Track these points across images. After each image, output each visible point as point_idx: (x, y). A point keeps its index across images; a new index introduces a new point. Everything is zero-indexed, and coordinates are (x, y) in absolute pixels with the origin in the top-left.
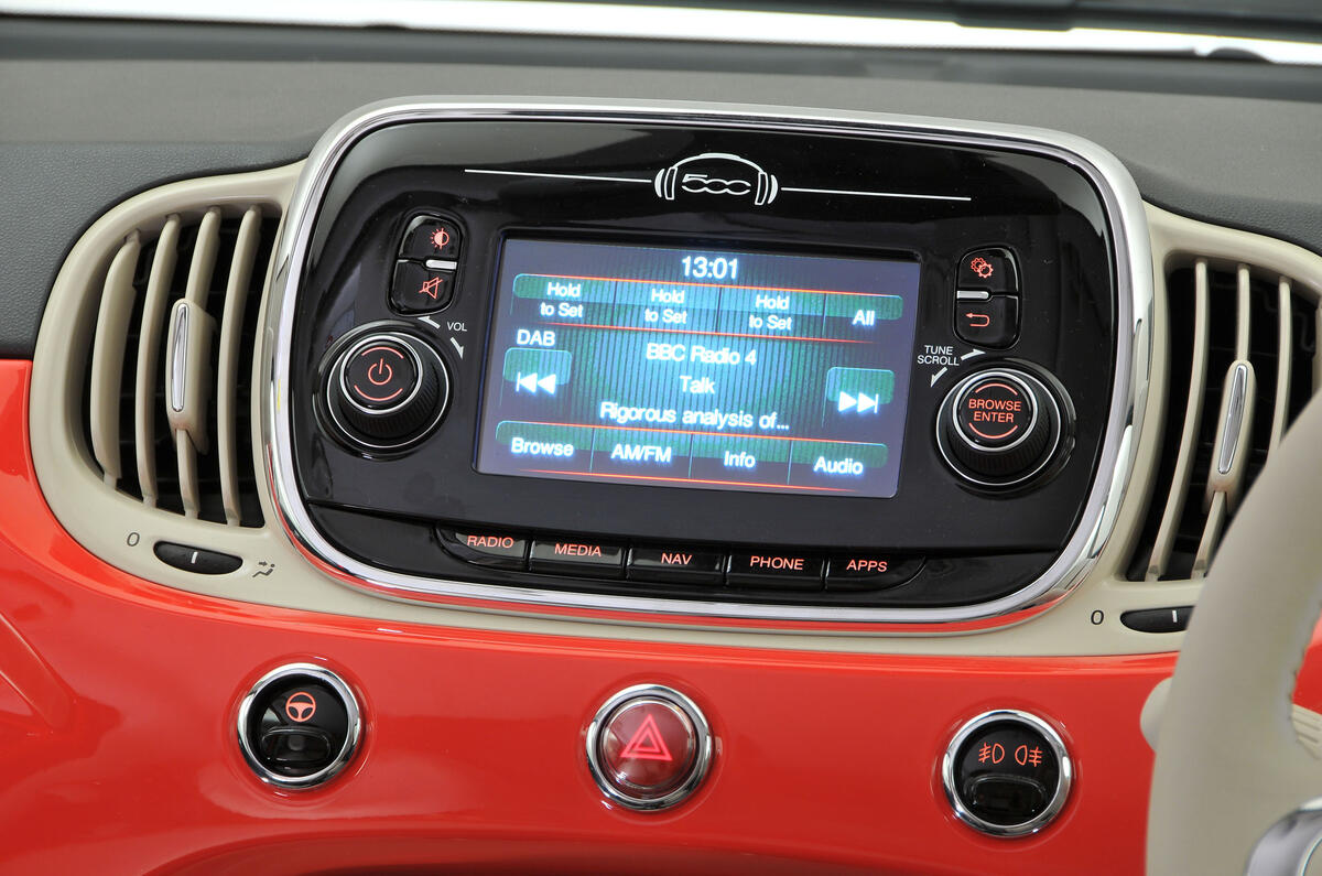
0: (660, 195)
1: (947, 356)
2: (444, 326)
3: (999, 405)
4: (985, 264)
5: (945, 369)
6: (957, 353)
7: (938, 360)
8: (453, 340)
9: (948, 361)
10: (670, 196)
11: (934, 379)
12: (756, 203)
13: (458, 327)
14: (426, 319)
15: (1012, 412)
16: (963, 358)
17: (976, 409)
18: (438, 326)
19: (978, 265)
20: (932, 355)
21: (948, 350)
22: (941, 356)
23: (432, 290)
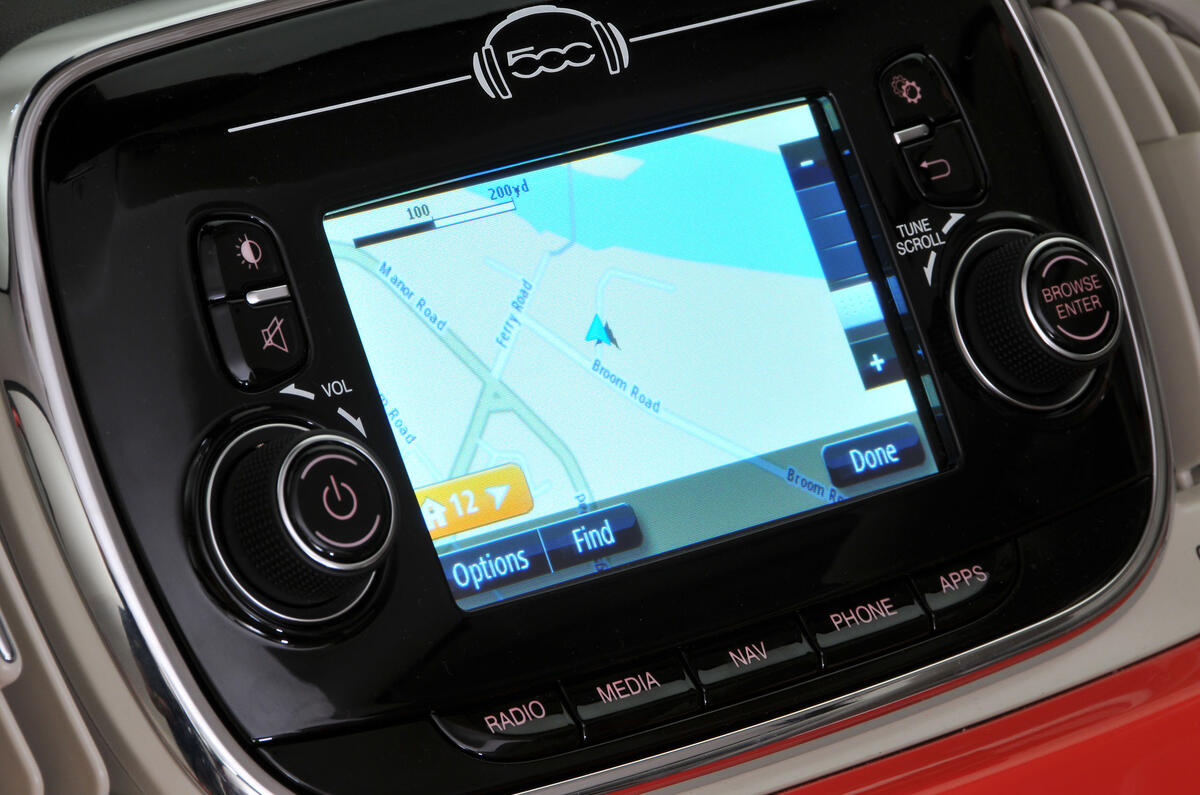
0: (493, 96)
1: (927, 233)
2: (320, 394)
3: (1076, 287)
4: (908, 83)
5: (933, 255)
6: (936, 225)
7: (918, 243)
8: (341, 411)
9: (930, 239)
10: (506, 94)
11: (928, 271)
12: (612, 73)
13: (337, 388)
14: (291, 389)
15: (1095, 292)
16: (946, 229)
17: (1055, 303)
18: (311, 396)
19: (900, 85)
20: (911, 238)
21: (922, 225)
22: (917, 236)
23: (277, 339)
